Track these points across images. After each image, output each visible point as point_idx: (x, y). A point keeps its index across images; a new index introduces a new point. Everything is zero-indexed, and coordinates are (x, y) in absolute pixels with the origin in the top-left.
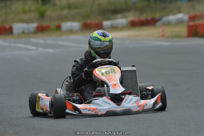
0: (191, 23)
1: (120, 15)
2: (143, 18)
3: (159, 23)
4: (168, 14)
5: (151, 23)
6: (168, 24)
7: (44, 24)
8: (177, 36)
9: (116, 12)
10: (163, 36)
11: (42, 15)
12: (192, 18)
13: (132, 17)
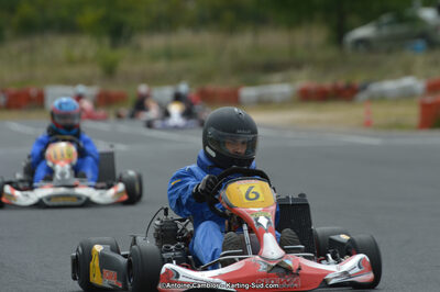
0: (430, 99)
1: (277, 77)
2: (327, 83)
3: (362, 97)
4: (383, 77)
5: (345, 94)
6: (382, 98)
7: (114, 89)
8: (398, 126)
9: (270, 67)
10: (368, 124)
11: (110, 71)
12: (433, 88)
13: (303, 80)
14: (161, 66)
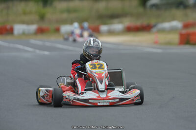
0: (184, 32)
3: (154, 30)
4: (163, 21)
10: (156, 43)
11: (42, 17)
12: (186, 26)
14: (65, 15)
